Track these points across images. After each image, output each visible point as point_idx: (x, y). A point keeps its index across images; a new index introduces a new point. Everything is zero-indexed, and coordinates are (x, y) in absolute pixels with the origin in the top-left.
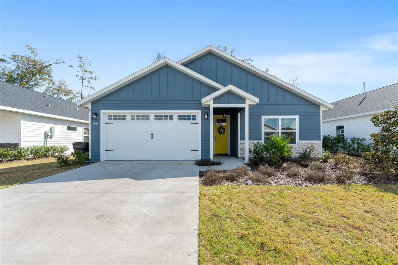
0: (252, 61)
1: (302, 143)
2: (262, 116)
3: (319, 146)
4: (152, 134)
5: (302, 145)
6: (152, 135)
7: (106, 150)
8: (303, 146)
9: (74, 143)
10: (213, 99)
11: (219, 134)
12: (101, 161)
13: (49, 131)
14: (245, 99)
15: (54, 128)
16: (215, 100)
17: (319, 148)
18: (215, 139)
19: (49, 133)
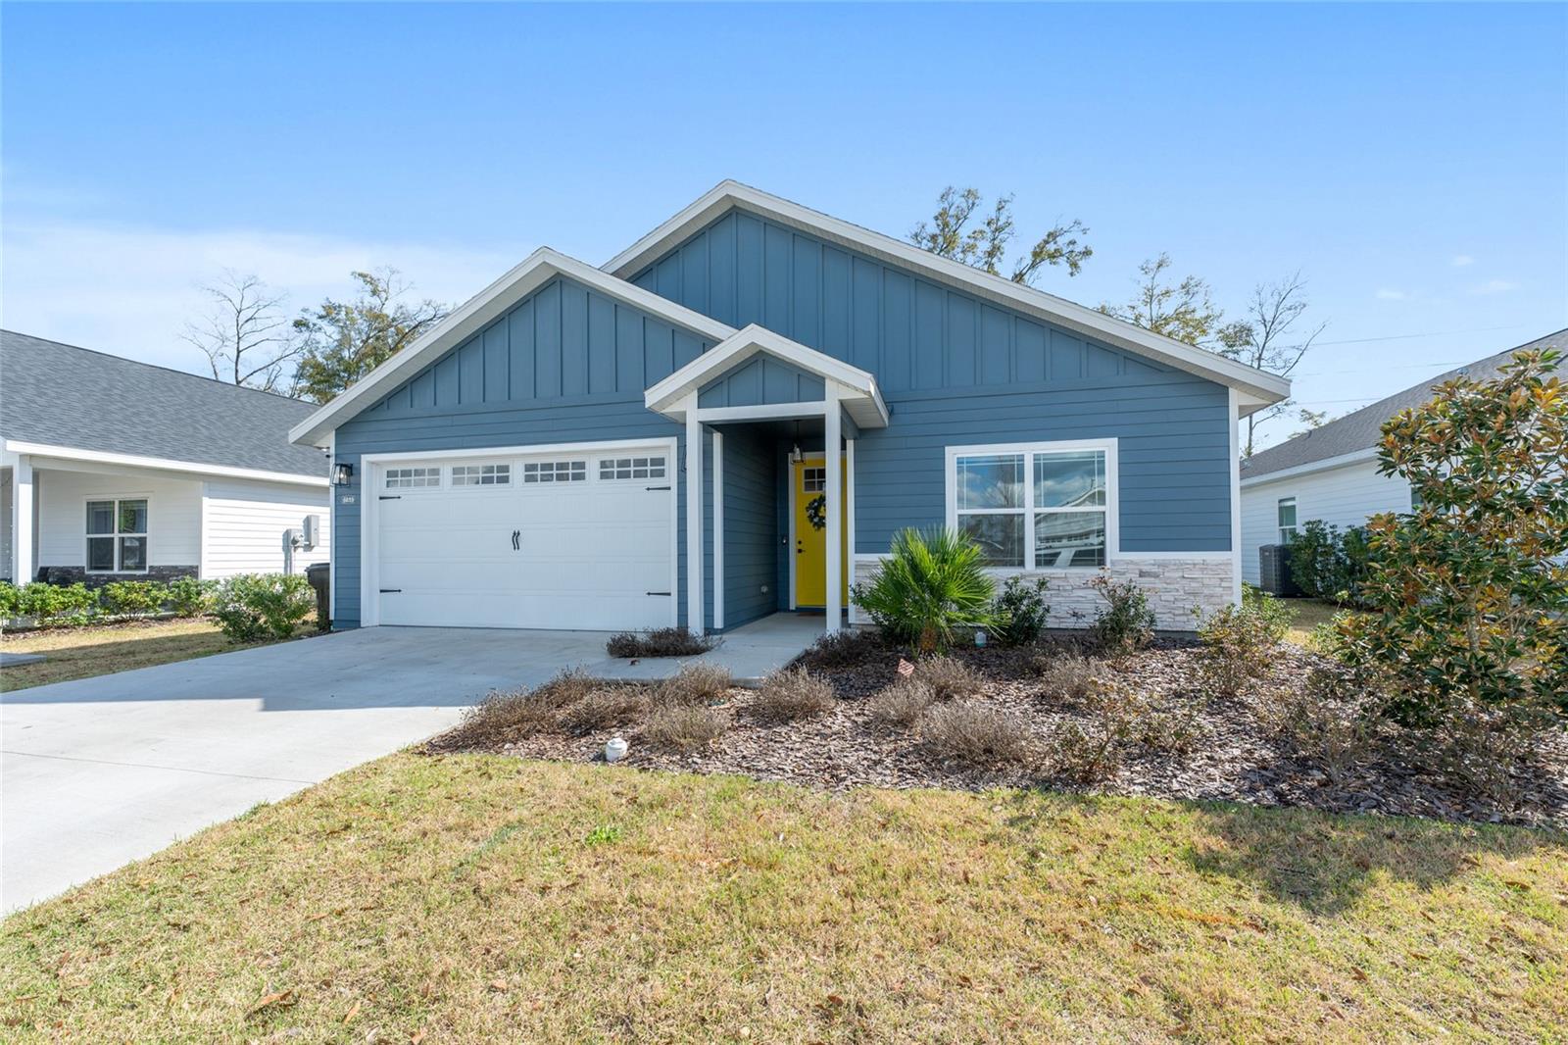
0: (1085, 231)
1: (1136, 564)
2: (946, 448)
3: (1222, 579)
4: (519, 534)
5: (1137, 572)
6: (516, 535)
7: (382, 591)
8: (1140, 576)
9: (312, 565)
10: (699, 390)
11: (814, 526)
12: (362, 626)
13: (302, 528)
14: (823, 379)
15: (318, 517)
16: (709, 391)
17: (1224, 584)
18: (800, 547)
19: (299, 534)
